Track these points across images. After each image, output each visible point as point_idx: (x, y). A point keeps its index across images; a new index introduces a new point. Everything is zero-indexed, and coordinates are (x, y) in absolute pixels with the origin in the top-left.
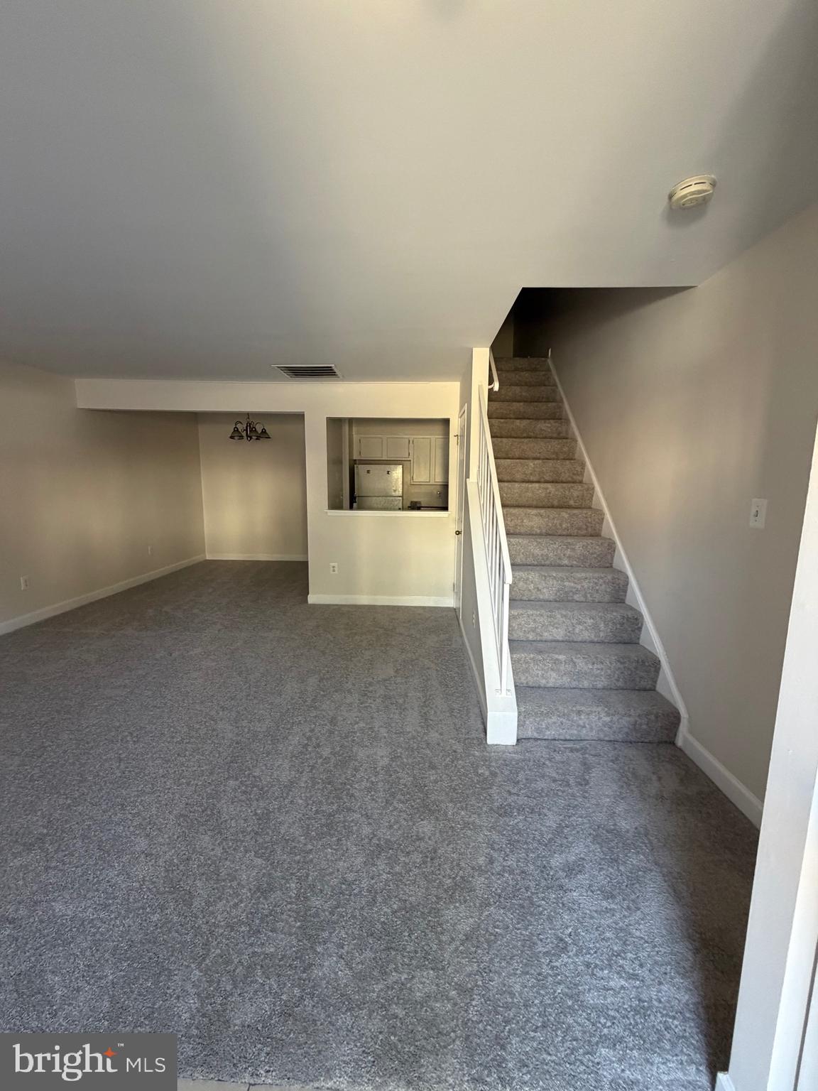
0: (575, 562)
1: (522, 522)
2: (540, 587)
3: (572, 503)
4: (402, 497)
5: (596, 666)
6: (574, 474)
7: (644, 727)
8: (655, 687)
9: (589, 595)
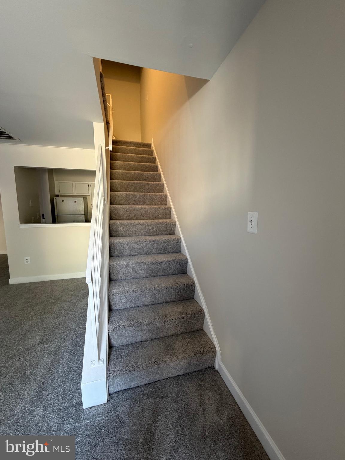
0: (160, 251)
1: (130, 228)
2: (136, 270)
3: (160, 216)
4: (84, 215)
5: (167, 323)
6: (162, 201)
7: (196, 362)
8: (202, 327)
9: (166, 271)
